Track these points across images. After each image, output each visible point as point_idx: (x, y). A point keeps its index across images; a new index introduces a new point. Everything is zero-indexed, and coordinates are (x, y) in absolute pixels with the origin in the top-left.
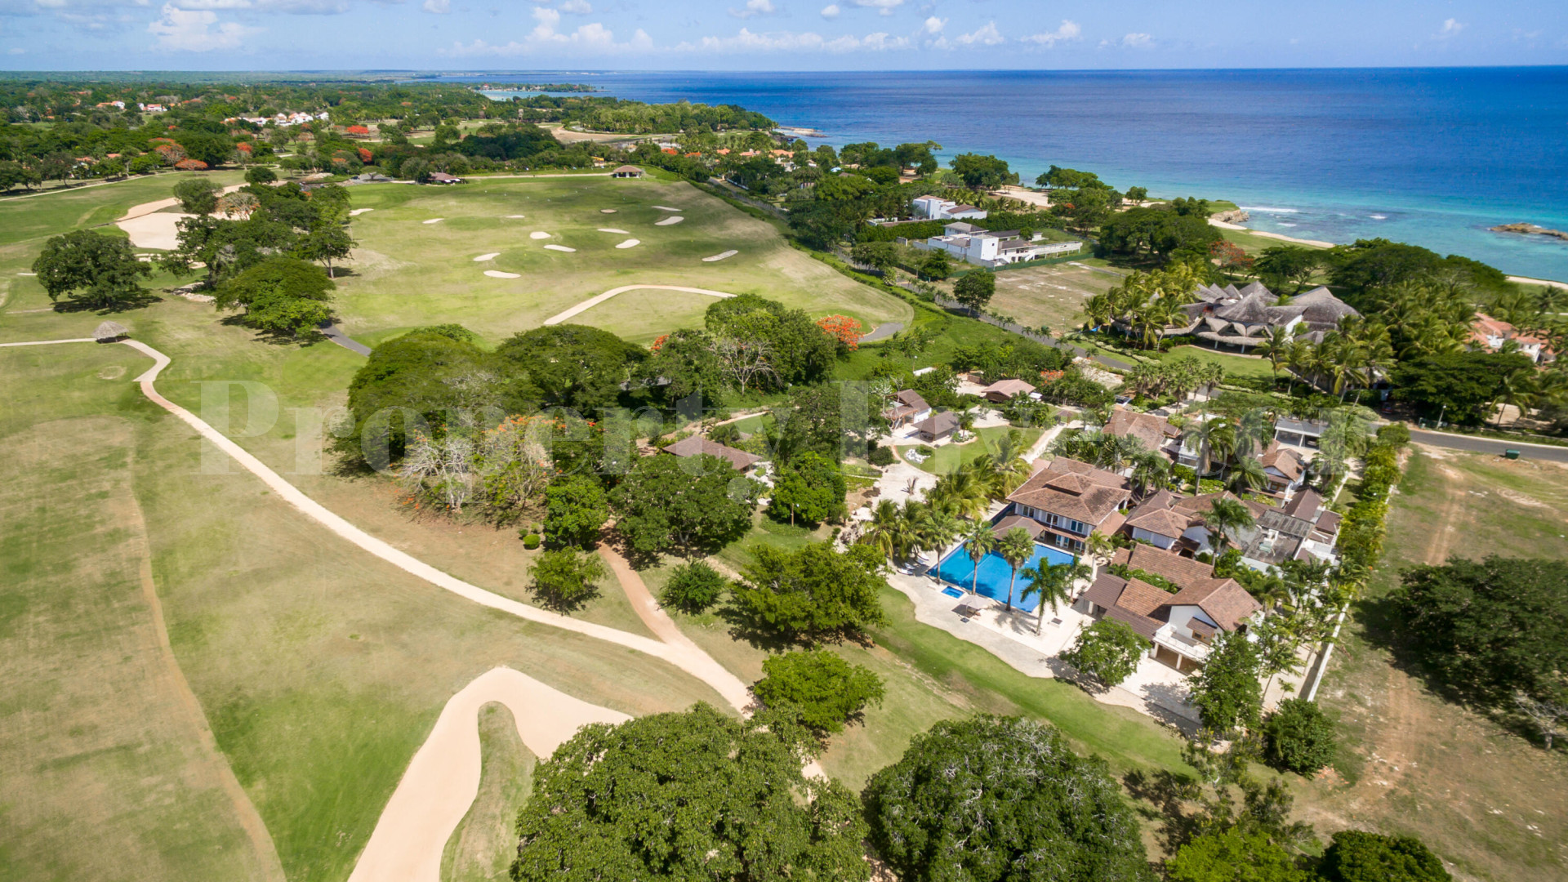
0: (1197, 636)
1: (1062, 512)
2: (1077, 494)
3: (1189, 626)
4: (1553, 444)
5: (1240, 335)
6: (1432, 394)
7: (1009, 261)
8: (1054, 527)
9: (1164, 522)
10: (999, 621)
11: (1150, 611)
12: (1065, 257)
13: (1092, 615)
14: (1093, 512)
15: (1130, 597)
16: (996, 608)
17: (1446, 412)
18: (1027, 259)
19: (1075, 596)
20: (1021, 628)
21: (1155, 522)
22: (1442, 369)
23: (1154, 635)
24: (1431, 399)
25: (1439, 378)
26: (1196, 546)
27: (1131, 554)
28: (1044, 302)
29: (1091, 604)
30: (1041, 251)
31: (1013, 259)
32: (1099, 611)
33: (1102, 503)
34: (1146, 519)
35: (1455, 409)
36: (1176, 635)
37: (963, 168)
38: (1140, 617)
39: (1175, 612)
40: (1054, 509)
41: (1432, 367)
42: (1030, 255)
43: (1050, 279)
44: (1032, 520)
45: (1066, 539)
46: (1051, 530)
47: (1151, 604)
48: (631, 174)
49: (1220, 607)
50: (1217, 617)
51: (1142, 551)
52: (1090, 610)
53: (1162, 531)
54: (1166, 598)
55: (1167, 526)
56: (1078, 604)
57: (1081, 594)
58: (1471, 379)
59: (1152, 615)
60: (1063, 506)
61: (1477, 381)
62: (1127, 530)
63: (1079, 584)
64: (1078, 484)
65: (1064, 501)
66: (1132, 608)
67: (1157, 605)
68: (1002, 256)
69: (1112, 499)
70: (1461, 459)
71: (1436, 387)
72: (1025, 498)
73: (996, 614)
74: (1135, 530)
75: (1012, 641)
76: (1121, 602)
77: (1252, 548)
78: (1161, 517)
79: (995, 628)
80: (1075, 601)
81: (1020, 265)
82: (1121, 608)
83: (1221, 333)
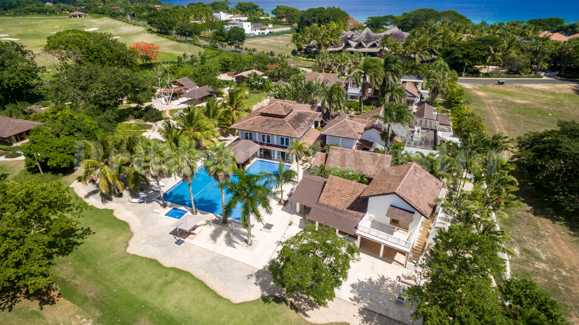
0: (394, 222)
1: (272, 131)
2: (282, 117)
3: (387, 215)
4: (513, 77)
5: (364, 47)
6: (461, 59)
7: (257, 34)
8: (267, 145)
9: (347, 128)
10: (214, 237)
11: (349, 204)
12: (283, 33)
13: (300, 214)
14: (295, 128)
15: (330, 193)
16: (215, 222)
17: (467, 67)
18: (266, 34)
19: (285, 198)
20: (235, 239)
21: (341, 129)
22: (463, 46)
23: (356, 228)
24: (460, 61)
25: (462, 50)
26: (371, 144)
27: (327, 156)
28: (273, 47)
29: (298, 205)
30: (272, 30)
31: (259, 33)
32: (305, 211)
33: (302, 121)
34: (334, 128)
35: (471, 64)
36: (376, 225)
37: (240, 7)
38: (341, 211)
39: (372, 202)
40: (266, 129)
41: (458, 45)
42: (267, 31)
43: (277, 40)
44: (251, 142)
45: (278, 152)
46: (266, 147)
47: (349, 197)
48: (80, 16)
49: (413, 192)
50: (414, 202)
51: (335, 153)
52: (298, 210)
53: (347, 135)
54: (360, 189)
55: (350, 131)
56: (289, 205)
57: (290, 195)
58: (476, 49)
59: (351, 208)
60: (273, 127)
61: (479, 50)
62: (323, 138)
63: (287, 188)
64: (282, 109)
65: (273, 123)
66: (333, 204)
67: (355, 197)
68: (254, 32)
69: (308, 118)
70: (480, 87)
71: (462, 54)
72: (244, 125)
73: (213, 228)
74: (327, 137)
75: (223, 258)
76: (322, 200)
77: (407, 141)
78: (345, 125)
79: (209, 245)
80: (286, 202)
81: (262, 36)
82: (322, 205)
83: (356, 47)
